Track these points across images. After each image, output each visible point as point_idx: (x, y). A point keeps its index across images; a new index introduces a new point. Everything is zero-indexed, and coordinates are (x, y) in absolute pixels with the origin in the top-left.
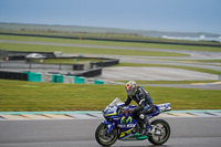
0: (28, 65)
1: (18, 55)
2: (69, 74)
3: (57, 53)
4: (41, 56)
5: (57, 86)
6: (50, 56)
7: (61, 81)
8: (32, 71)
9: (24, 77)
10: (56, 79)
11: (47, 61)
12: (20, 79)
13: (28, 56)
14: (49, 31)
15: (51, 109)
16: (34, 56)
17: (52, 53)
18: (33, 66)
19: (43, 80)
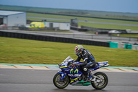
0: (109, 38)
1: (104, 31)
2: (135, 44)
3: (128, 31)
4: (118, 32)
5: (128, 51)
6: (124, 32)
7: (130, 48)
8: (112, 41)
9: (107, 45)
10: (127, 47)
11: (122, 35)
12: (104, 46)
13: (110, 32)
14: (123, 16)
15: (124, 66)
16: (113, 32)
17: (125, 31)
18: (113, 38)
19: (119, 47)
